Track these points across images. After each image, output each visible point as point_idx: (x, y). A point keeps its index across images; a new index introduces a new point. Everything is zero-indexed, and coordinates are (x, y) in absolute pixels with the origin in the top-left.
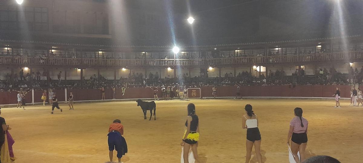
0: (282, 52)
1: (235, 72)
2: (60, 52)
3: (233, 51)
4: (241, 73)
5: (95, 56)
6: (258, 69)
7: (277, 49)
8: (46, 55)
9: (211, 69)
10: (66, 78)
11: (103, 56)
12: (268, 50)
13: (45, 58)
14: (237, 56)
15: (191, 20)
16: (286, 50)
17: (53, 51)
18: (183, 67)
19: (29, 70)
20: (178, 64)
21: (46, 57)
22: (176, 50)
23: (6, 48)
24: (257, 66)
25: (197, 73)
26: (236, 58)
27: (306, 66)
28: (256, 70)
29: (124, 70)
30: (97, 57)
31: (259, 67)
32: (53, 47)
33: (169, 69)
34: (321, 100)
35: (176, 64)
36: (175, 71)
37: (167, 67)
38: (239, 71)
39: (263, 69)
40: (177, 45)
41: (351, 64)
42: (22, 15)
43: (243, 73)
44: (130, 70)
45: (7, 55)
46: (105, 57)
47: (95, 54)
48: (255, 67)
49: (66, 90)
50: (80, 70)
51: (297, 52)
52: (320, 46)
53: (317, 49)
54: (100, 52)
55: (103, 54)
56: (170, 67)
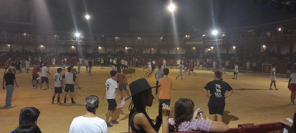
1: (115, 51)
3: (114, 38)
4: (118, 52)
5: (21, 37)
7: (139, 38)
9: (100, 48)
12: (134, 39)
14: (116, 41)
15: (88, 17)
18: (83, 46)
20: (79, 44)
22: (78, 35)
25: (90, 51)
27: (155, 49)
28: (127, 50)
29: (42, 46)
31: (129, 48)
33: (73, 47)
35: (77, 43)
36: (77, 48)
37: (72, 46)
38: (118, 50)
40: (78, 33)
41: (178, 48)
43: (120, 51)
44: (46, 47)
46: (28, 37)
47: (21, 35)
48: (126, 48)
50: (10, 45)
51: (150, 41)
52: (162, 38)
53: (160, 39)
54: (24, 34)
55: (27, 35)
56: (73, 45)
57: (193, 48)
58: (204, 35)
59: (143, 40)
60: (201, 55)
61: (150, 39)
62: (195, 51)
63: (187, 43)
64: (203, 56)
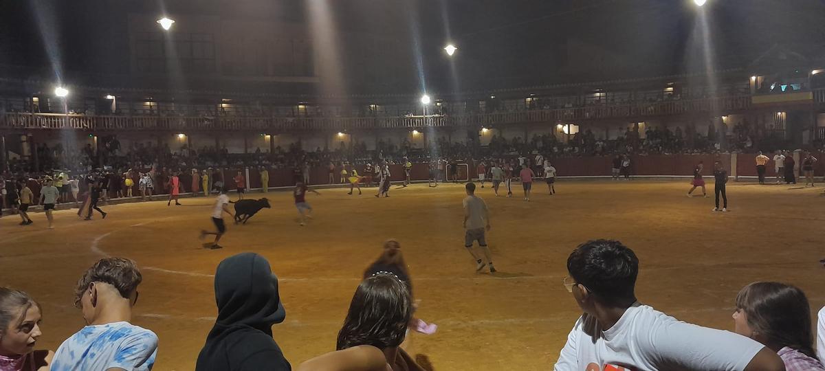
0: (606, 100)
1: (526, 136)
2: (236, 108)
3: (523, 100)
5: (293, 112)
6: (565, 129)
7: (598, 94)
8: (214, 113)
9: (485, 130)
10: (246, 151)
11: (306, 113)
12: (582, 97)
13: (212, 118)
14: (530, 109)
15: (450, 50)
16: (614, 96)
17: (224, 105)
18: (439, 129)
19: (186, 139)
20: (430, 125)
21: (213, 116)
22: (426, 100)
23: (148, 103)
24: (564, 125)
25: (462, 138)
26: (528, 111)
27: (648, 123)
28: (563, 132)
29: (340, 134)
30: (295, 114)
31: (567, 125)
32: (223, 100)
33: (415, 133)
34: (672, 180)
35: (426, 123)
36: (424, 136)
37: (412, 130)
38: (535, 134)
39: (574, 129)
40: (427, 95)
41: (724, 118)
42: (171, 47)
44: (350, 135)
45: (150, 115)
46: (309, 114)
47: (293, 110)
48: (560, 126)
49: (247, 170)
50: (269, 136)
51: (633, 99)
52: (670, 89)
53: (665, 93)
54: (300, 107)
55: (305, 109)
56: (417, 129)
57: (779, 113)
58: (814, 72)
59: (609, 101)
60: (806, 135)
61: (633, 96)
62: (784, 124)
63: (756, 100)
64: (814, 138)
